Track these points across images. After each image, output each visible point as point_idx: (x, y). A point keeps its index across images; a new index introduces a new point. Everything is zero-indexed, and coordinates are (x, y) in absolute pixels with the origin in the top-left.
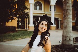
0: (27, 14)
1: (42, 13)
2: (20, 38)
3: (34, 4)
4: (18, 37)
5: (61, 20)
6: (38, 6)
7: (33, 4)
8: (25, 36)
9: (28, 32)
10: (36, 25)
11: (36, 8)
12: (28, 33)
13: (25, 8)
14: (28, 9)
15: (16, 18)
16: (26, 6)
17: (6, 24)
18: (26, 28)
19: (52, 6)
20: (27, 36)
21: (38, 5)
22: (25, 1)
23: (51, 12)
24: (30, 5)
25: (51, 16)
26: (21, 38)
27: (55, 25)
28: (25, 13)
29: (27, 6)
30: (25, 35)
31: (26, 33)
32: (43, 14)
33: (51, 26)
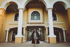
5: (65, 31)
11: (34, 18)
21: (35, 15)
32: (41, 24)
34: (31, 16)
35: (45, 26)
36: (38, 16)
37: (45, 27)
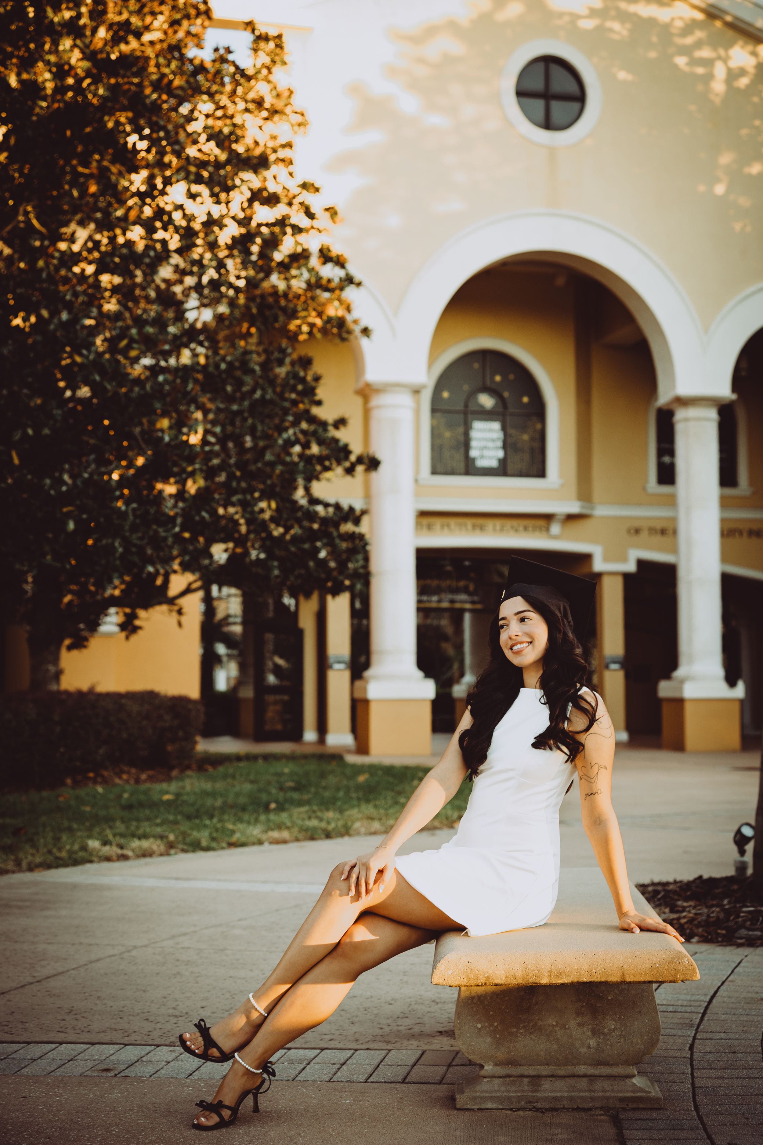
0: (348, 527)
1: (548, 517)
2: (279, 827)
3: (427, 396)
4: (246, 817)
6: (487, 415)
7: (416, 392)
8: (330, 814)
9: (359, 769)
10: (459, 690)
11: (466, 445)
12: (362, 779)
13: (315, 449)
14: (350, 471)
15: (188, 591)
16: (324, 424)
17: (58, 675)
18: (322, 728)
19: (681, 415)
20: (354, 812)
21: (486, 401)
22: (306, 362)
23: (671, 501)
24: (376, 401)
25: (674, 550)
26: (285, 834)
27: (731, 681)
28: (312, 516)
29: (340, 423)
30: (327, 804)
31: (332, 780)
32: (555, 528)
33: (679, 702)
34: (434, 411)
35: (597, 551)
36: (524, 429)
37: (598, 565)
